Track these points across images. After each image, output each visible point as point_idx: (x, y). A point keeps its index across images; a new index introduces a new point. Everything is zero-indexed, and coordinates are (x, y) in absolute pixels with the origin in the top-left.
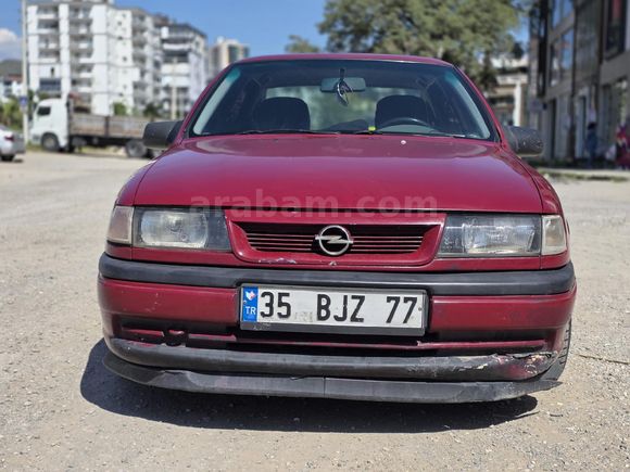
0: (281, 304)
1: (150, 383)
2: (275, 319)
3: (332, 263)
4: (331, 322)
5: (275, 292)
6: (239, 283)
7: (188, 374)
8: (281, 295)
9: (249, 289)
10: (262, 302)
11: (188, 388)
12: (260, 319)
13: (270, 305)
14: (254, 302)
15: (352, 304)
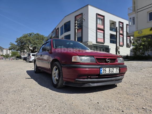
0: (105, 70)
1: (82, 86)
2: (104, 73)
3: (109, 64)
4: (110, 73)
5: (104, 69)
6: (100, 67)
7: (91, 84)
8: (105, 69)
9: (101, 68)
10: (103, 70)
11: (91, 86)
12: (102, 73)
13: (104, 71)
14: (102, 70)
15: (113, 70)
